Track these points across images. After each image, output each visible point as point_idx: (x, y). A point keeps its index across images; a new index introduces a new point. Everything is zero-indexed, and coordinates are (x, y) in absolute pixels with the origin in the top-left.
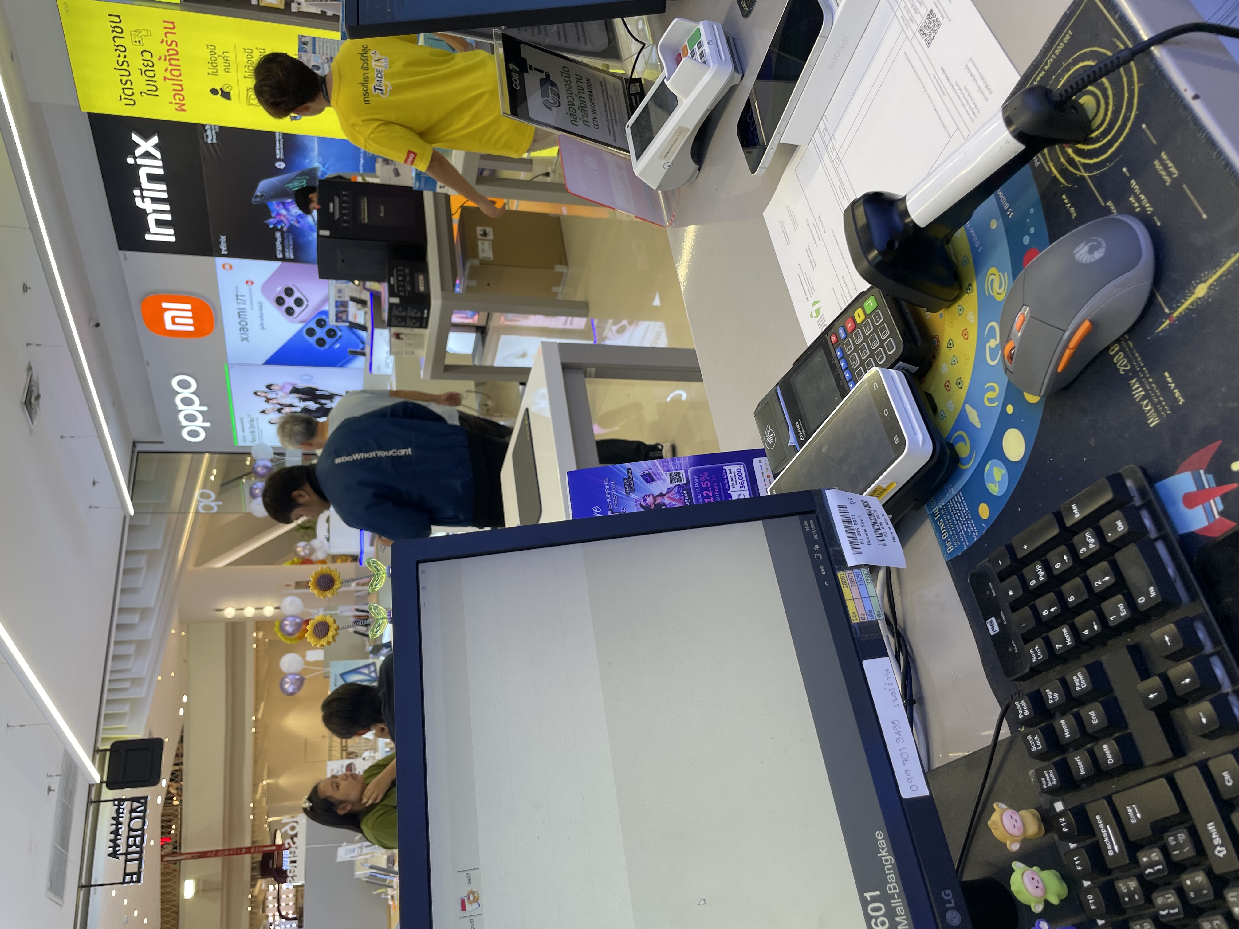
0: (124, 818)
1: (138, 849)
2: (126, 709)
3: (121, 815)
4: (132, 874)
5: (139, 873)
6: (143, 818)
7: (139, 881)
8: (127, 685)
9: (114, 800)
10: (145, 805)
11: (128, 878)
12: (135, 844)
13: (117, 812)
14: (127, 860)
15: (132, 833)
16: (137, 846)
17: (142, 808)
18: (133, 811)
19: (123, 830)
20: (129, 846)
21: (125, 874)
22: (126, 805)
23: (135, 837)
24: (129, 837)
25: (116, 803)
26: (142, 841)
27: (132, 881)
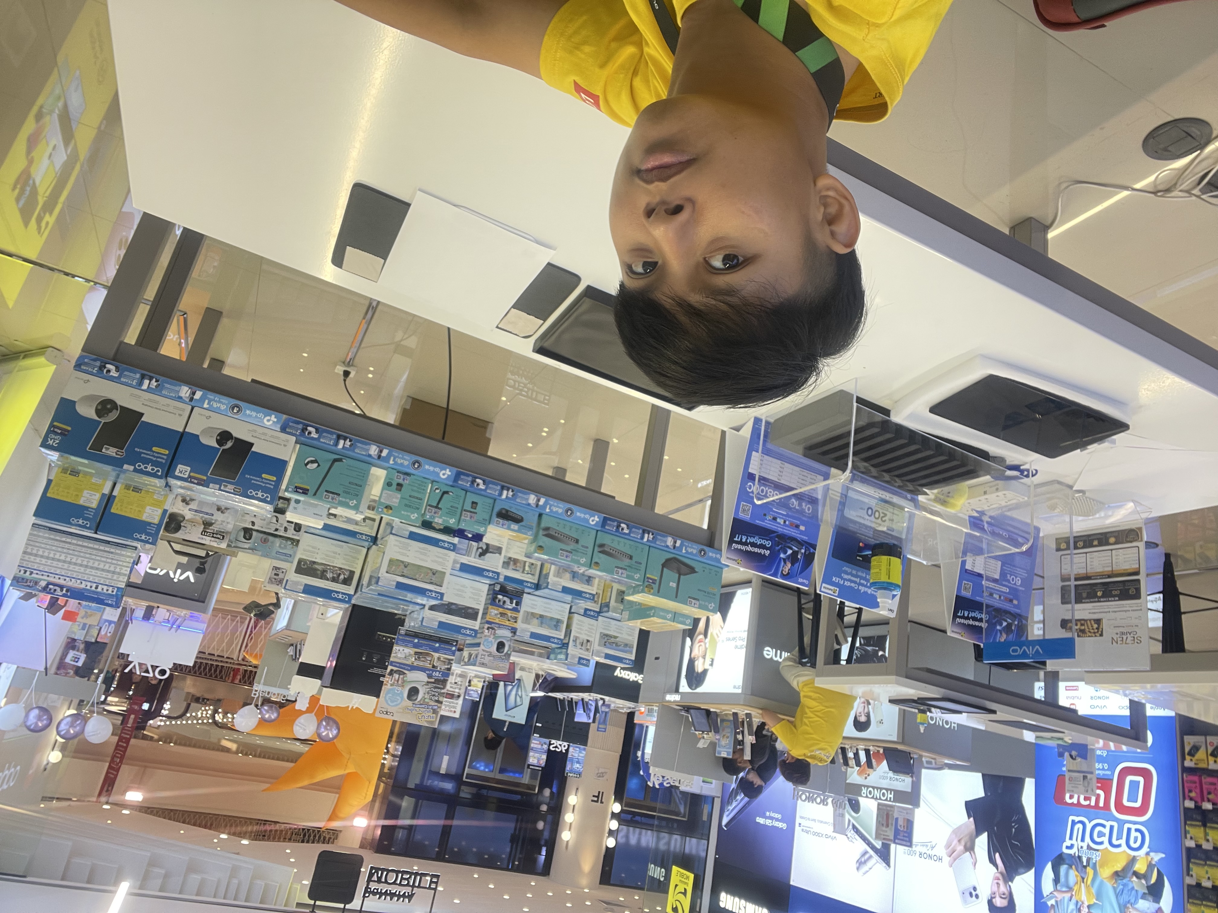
0: (383, 888)
1: (413, 877)
2: (260, 883)
3: (379, 891)
4: (431, 882)
5: (433, 876)
6: (389, 871)
7: (438, 877)
8: (235, 881)
9: (364, 897)
10: (377, 870)
11: (433, 886)
12: (407, 879)
13: (374, 894)
14: (419, 887)
15: (398, 882)
16: (410, 877)
17: (380, 872)
18: (379, 881)
19: (394, 889)
20: (408, 885)
21: (430, 888)
22: (373, 886)
23: (402, 879)
24: (400, 884)
25: (367, 895)
26: (407, 872)
27: (436, 883)
